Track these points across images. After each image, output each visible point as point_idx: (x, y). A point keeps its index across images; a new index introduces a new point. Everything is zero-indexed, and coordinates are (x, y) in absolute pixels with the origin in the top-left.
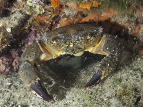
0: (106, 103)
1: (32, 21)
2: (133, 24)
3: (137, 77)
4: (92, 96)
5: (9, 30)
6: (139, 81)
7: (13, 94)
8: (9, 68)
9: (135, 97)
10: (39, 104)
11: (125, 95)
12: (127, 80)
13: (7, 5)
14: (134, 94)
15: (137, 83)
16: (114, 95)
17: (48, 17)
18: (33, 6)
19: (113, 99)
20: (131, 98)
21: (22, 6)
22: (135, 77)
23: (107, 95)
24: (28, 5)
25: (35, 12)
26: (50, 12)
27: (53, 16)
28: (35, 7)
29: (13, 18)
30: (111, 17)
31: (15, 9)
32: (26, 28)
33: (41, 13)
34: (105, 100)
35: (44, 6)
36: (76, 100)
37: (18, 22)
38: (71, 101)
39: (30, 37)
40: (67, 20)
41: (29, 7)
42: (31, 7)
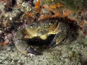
0: (62, 61)
1: (25, 16)
2: (80, 19)
3: (81, 47)
4: (54, 57)
5: (11, 19)
6: (82, 50)
7: (10, 54)
8: (11, 41)
9: (79, 58)
10: (24, 60)
11: (74, 57)
12: (75, 49)
13: (11, 5)
14: (79, 57)
15: (81, 50)
16: (67, 57)
17: (33, 13)
18: (25, 7)
19: (67, 59)
20: (77, 59)
21: (19, 6)
22: (80, 47)
23: (63, 57)
24: (23, 6)
25: (26, 10)
26: (34, 10)
27: (36, 13)
28: (26, 7)
29: (14, 13)
30: (68, 15)
31: (16, 8)
32: (21, 19)
33: (30, 11)
34: (62, 59)
35: (31, 7)
36: (45, 59)
37: (16, 15)
38: (42, 59)
39: (23, 25)
40: (44, 16)
41: (23, 7)
42: (24, 7)
